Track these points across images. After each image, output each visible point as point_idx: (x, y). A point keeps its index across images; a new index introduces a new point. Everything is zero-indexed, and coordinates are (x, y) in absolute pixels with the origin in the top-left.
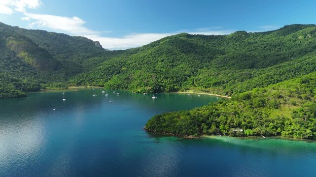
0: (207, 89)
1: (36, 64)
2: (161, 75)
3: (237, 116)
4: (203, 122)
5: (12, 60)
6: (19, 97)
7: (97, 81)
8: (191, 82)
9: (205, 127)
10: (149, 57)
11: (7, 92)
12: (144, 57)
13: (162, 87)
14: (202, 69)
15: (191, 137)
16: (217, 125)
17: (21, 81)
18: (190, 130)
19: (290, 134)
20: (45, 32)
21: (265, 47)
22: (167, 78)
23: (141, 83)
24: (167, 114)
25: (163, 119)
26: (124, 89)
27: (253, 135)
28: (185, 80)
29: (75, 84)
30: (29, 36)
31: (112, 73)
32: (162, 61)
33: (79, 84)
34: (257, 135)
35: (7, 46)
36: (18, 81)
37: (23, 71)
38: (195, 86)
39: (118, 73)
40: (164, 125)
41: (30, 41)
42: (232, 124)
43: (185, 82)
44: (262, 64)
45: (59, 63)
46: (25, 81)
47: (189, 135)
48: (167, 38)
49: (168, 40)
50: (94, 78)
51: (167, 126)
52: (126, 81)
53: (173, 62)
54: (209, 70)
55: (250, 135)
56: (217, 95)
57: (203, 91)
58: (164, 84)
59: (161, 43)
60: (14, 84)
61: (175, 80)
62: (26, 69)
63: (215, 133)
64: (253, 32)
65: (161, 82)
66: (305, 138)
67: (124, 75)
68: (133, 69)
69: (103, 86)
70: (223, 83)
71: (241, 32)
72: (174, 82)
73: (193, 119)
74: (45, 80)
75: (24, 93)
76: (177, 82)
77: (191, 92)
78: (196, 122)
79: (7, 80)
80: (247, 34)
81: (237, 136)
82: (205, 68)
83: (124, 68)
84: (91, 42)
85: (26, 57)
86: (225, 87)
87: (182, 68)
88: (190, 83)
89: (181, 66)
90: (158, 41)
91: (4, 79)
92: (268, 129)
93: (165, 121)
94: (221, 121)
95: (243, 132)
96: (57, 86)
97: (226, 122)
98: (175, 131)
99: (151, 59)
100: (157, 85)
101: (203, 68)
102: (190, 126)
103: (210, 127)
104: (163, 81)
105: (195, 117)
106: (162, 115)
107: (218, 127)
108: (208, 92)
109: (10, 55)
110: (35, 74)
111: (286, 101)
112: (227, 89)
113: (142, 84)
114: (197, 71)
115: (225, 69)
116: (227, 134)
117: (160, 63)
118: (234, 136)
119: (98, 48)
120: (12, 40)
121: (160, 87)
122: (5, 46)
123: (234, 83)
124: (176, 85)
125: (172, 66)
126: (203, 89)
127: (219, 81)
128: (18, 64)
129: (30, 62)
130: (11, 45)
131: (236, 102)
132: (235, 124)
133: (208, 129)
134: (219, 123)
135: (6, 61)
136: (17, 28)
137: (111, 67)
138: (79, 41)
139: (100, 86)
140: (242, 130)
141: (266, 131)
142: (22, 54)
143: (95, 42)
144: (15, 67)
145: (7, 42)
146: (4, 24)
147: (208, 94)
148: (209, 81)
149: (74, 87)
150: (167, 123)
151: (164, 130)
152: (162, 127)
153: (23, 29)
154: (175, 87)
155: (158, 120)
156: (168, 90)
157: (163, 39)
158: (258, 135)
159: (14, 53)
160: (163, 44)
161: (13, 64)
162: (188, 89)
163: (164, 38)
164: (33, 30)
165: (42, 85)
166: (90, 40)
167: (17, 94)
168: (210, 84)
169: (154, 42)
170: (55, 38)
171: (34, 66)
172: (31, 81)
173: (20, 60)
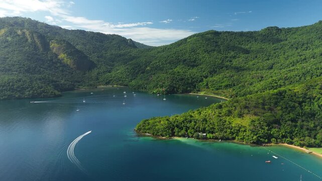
0: (217, 92)
2: (178, 77)
5: (54, 61)
8: (206, 84)
9: (177, 130)
10: (172, 57)
11: (47, 92)
12: (169, 56)
13: (175, 89)
15: (164, 138)
16: (186, 129)
17: (59, 82)
18: (164, 133)
19: (242, 139)
20: (84, 32)
22: (182, 79)
23: (157, 84)
26: (144, 89)
27: (213, 138)
28: (200, 81)
29: (104, 83)
30: (70, 37)
31: (137, 73)
32: (185, 61)
33: (107, 84)
34: (215, 139)
35: (50, 48)
36: (57, 81)
37: (62, 71)
38: (208, 88)
39: (143, 73)
42: (198, 129)
43: (200, 83)
44: (281, 65)
45: (93, 62)
46: (62, 82)
47: (163, 136)
49: (195, 38)
50: (121, 78)
52: (146, 82)
54: (227, 71)
55: (210, 138)
57: (214, 93)
58: (177, 86)
59: (188, 40)
60: (53, 85)
61: (190, 81)
62: (65, 69)
63: (184, 136)
65: (176, 84)
66: (251, 143)
68: (156, 69)
69: (127, 85)
70: (234, 85)
71: (272, 27)
72: (188, 83)
74: (80, 80)
75: (60, 93)
76: (192, 83)
77: (202, 94)
78: (172, 126)
80: (280, 29)
81: (199, 139)
82: (224, 68)
83: (148, 68)
84: (124, 40)
85: (65, 59)
87: (202, 68)
89: (201, 66)
90: (186, 40)
91: (46, 80)
92: (225, 134)
94: (191, 126)
95: (206, 135)
96: (88, 85)
97: (194, 127)
99: (174, 58)
100: (171, 86)
101: (222, 68)
102: (166, 130)
103: (181, 131)
105: (172, 122)
107: (187, 131)
109: (52, 57)
110: (72, 73)
111: (249, 111)
113: (158, 86)
114: (216, 72)
116: (192, 137)
117: (181, 63)
118: (197, 139)
120: (54, 43)
121: (173, 89)
122: (48, 49)
124: (190, 87)
127: (231, 83)
128: (59, 65)
129: (69, 63)
130: (53, 48)
132: (200, 129)
133: (179, 132)
134: (189, 128)
135: (49, 62)
137: (137, 67)
138: (113, 39)
139: (125, 85)
140: (205, 134)
141: (223, 135)
142: (62, 56)
143: (128, 40)
144: (56, 67)
145: (50, 44)
146: (49, 25)
148: (222, 83)
149: (102, 86)
152: (145, 129)
154: (189, 89)
157: (190, 37)
158: (217, 138)
159: (56, 55)
160: (189, 42)
161: (55, 65)
162: (200, 91)
164: (73, 30)
165: (77, 84)
167: (55, 94)
168: (221, 86)
169: (182, 40)
170: (93, 37)
171: (72, 66)
172: (68, 81)
173: (60, 61)
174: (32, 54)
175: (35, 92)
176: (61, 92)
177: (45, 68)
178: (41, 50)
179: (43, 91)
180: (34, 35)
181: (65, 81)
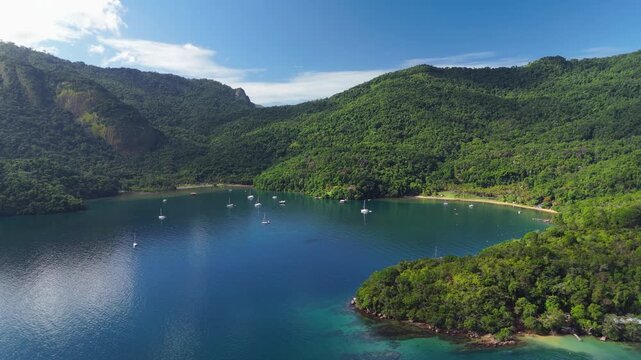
0: (488, 190)
1: (114, 138)
2: (378, 158)
3: (617, 275)
4: (519, 293)
5: (65, 129)
6: (69, 209)
7: (237, 173)
8: (448, 174)
9: (530, 308)
10: (348, 119)
11: (43, 199)
12: (339, 118)
13: (380, 186)
14: (470, 143)
15: (489, 338)
16: (561, 303)
17: (78, 175)
18: (486, 319)
20: (136, 72)
21: (614, 91)
22: (391, 164)
23: (332, 177)
24: (411, 266)
25: (404, 283)
26: (296, 189)
28: (432, 169)
29: (193, 179)
30: (104, 82)
31: (270, 155)
32: (378, 126)
33: (199, 179)
35: (56, 101)
36: (72, 174)
37: (87, 152)
38: (457, 183)
39: (283, 154)
40: (407, 300)
41: (102, 90)
42: (607, 301)
43: (434, 173)
45: (162, 134)
46: (87, 175)
47: (483, 332)
48: (386, 77)
49: (388, 81)
50: (233, 166)
51: (417, 305)
52: (300, 172)
53: (401, 128)
54: (487, 145)
56: (514, 204)
57: (478, 194)
58: (384, 178)
59: (373, 87)
60: (62, 182)
61: (409, 168)
62: (92, 147)
63: (558, 329)
64: (580, 58)
65: (380, 174)
67: (296, 159)
68: (314, 145)
69: (250, 183)
70: (526, 175)
71: (551, 59)
72: (407, 173)
73: (490, 284)
74: (131, 172)
75: (80, 202)
76: (415, 173)
78: (501, 294)
79: (50, 173)
80: (567, 63)
82: (475, 140)
83: (295, 144)
84: (226, 90)
85: (94, 124)
86: (531, 185)
87: (424, 141)
88: (445, 176)
89: (421, 136)
90: (367, 85)
91: (43, 170)
93: (410, 288)
94: (573, 292)
96: (153, 184)
97: (590, 295)
98: (443, 320)
99: (353, 121)
100: (369, 180)
101: (471, 139)
102: (487, 307)
103: (541, 310)
104: (382, 172)
105: (495, 277)
106: (398, 267)
107: (566, 309)
108: (491, 196)
109: (61, 120)
110: (112, 158)
112: (539, 191)
113: (336, 179)
114: (459, 147)
115: (524, 143)
117: (372, 132)
118: (621, 340)
119: (241, 102)
120: (67, 89)
121: (376, 187)
122: (53, 102)
123: (554, 176)
124: (414, 181)
125: (401, 136)
126: (479, 190)
127: (515, 170)
128: (78, 137)
129: (102, 133)
130: (64, 99)
131: (603, 234)
132: (616, 302)
133: (536, 315)
134: (568, 296)
135: (52, 131)
136: (82, 64)
137: (267, 142)
138: (203, 89)
139: (243, 183)
142: (87, 117)
143: (235, 90)
144: (70, 143)
145: (57, 92)
147: (491, 201)
148: (490, 170)
149: (189, 186)
150: (416, 295)
151: (410, 314)
152: (401, 305)
153: (94, 67)
154: (412, 185)
155: (388, 284)
156: (396, 191)
157: (377, 80)
159: (71, 116)
160: (377, 89)
161: (68, 137)
162: (442, 190)
163: (380, 77)
164: (112, 70)
165: (124, 182)
166: (225, 86)
167: (66, 203)
168: (493, 177)
169: (358, 87)
170: (156, 84)
171: (110, 142)
172: (101, 173)
173: (81, 129)
174: (11, 112)
175: (11, 198)
176: (84, 198)
177: (42, 146)
178: (35, 103)
179: (34, 197)
180: (18, 71)
181: (95, 173)
